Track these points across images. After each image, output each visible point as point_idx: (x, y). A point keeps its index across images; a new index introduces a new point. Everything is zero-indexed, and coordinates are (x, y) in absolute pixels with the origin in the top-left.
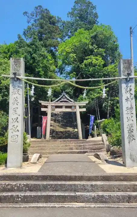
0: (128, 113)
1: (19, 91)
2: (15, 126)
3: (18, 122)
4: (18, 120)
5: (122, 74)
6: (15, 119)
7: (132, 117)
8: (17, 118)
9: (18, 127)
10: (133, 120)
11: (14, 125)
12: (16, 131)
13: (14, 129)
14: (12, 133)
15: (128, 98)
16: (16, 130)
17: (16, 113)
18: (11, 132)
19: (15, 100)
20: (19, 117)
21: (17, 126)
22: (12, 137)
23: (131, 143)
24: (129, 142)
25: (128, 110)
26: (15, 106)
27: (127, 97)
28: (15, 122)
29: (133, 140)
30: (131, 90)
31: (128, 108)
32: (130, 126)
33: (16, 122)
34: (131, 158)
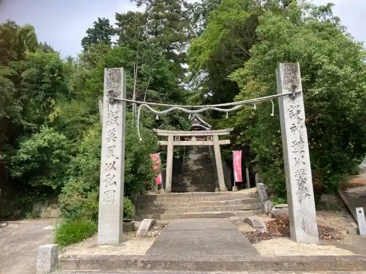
0: (297, 150)
1: (117, 119)
2: (111, 176)
3: (115, 169)
4: (115, 166)
5: (283, 88)
6: (110, 164)
7: (303, 156)
8: (114, 162)
9: (114, 178)
10: (304, 163)
11: (109, 175)
12: (112, 184)
13: (109, 180)
14: (106, 187)
15: (295, 127)
16: (113, 182)
17: (113, 155)
18: (104, 186)
19: (110, 133)
20: (116, 160)
21: (114, 176)
22: (105, 193)
23: (302, 201)
24: (300, 201)
25: (296, 146)
26: (111, 143)
27: (294, 124)
28: (111, 168)
29: (307, 197)
30: (299, 112)
31: (295, 143)
32: (301, 173)
33: (113, 168)
34: (304, 229)
